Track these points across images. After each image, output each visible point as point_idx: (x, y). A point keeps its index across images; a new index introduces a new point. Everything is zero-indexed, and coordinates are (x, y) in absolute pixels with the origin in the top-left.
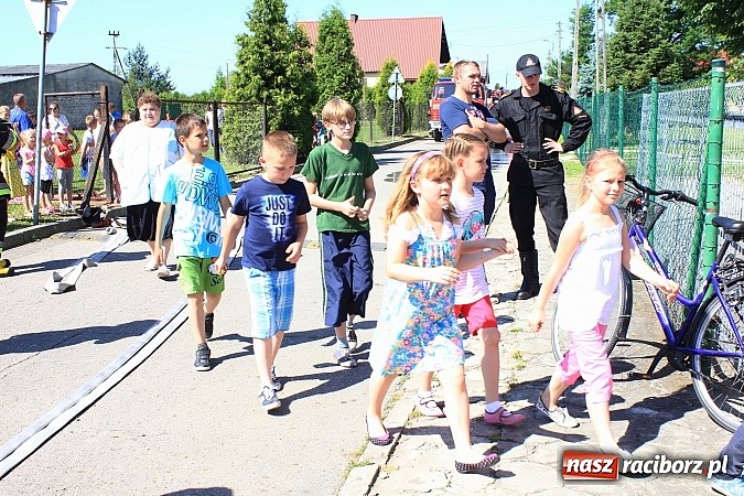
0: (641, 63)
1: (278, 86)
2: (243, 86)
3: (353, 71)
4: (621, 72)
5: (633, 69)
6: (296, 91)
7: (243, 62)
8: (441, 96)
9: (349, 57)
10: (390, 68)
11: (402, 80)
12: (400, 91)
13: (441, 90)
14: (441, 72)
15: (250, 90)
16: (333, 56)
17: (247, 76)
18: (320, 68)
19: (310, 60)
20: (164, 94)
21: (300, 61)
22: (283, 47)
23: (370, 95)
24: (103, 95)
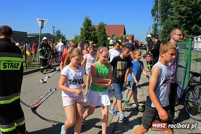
0: (168, 36)
1: (90, 39)
2: (82, 39)
3: (105, 36)
4: (164, 38)
5: (166, 37)
6: (93, 40)
7: (82, 34)
8: (124, 42)
9: (105, 33)
10: (113, 36)
11: (116, 38)
12: (115, 41)
13: (124, 41)
14: (124, 37)
15: (83, 40)
16: (101, 33)
17: (83, 37)
18: (98, 35)
19: (96, 34)
20: (64, 40)
21: (94, 34)
22: (91, 31)
23: (108, 41)
24: (52, 40)
